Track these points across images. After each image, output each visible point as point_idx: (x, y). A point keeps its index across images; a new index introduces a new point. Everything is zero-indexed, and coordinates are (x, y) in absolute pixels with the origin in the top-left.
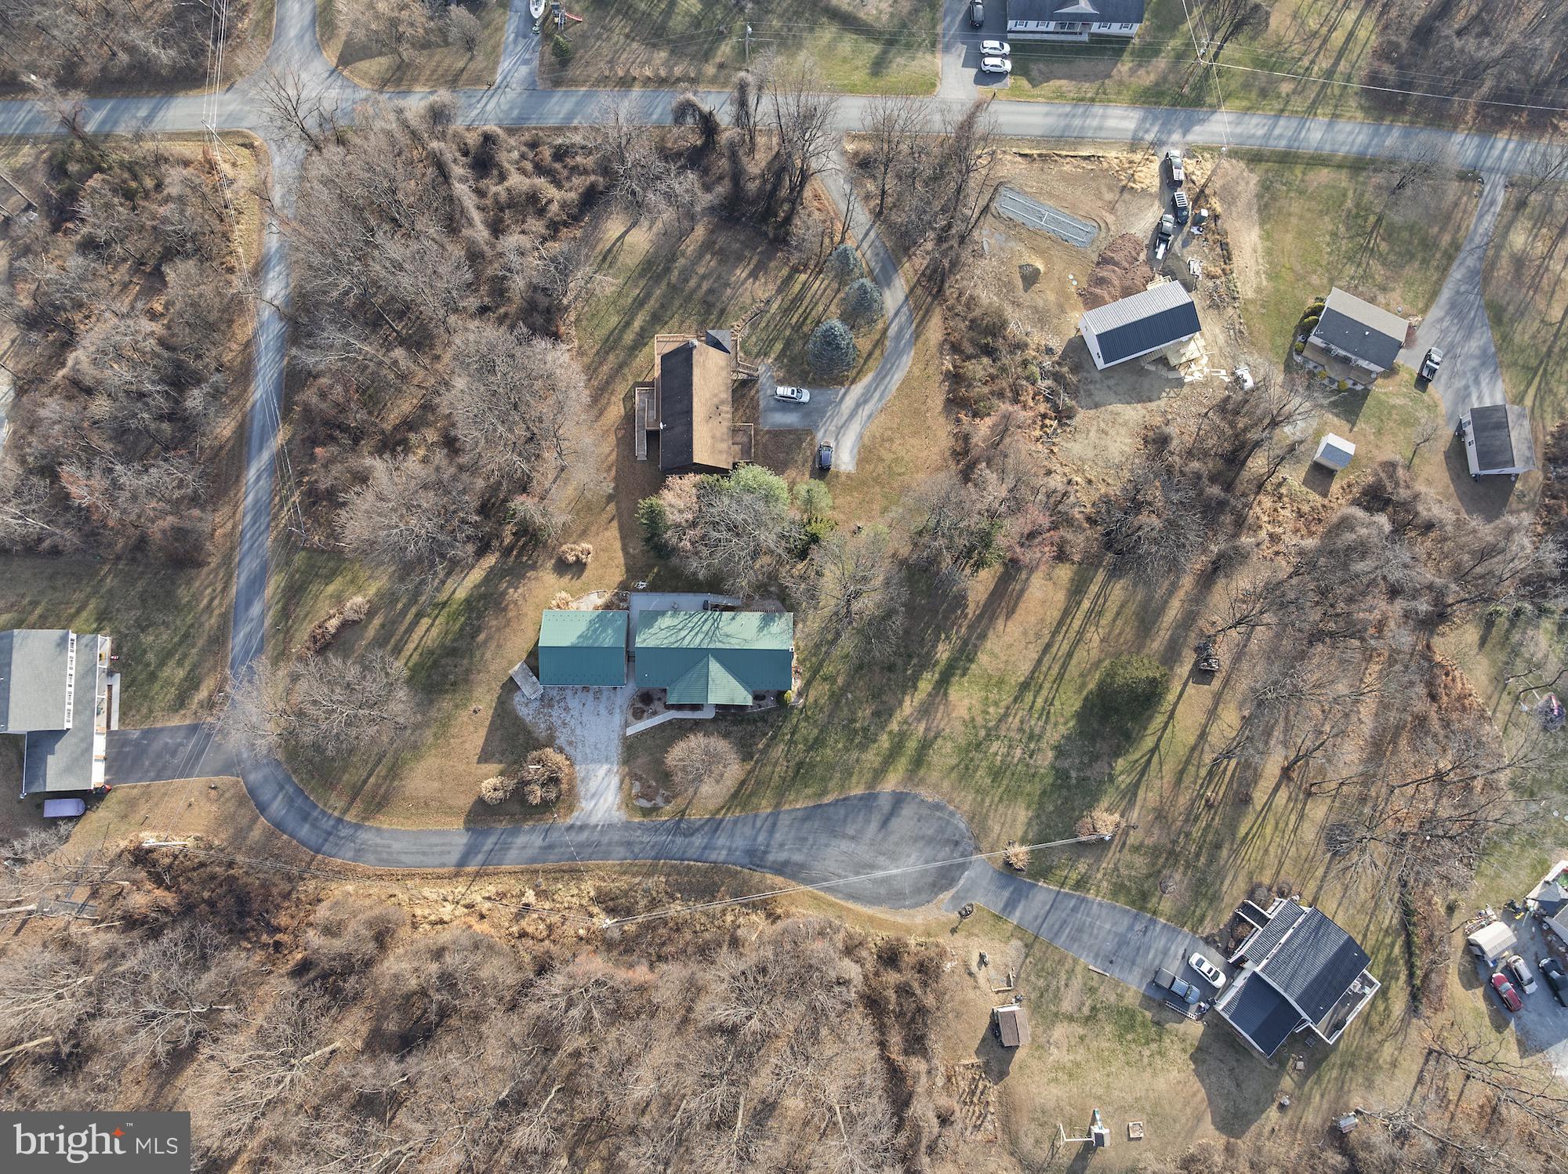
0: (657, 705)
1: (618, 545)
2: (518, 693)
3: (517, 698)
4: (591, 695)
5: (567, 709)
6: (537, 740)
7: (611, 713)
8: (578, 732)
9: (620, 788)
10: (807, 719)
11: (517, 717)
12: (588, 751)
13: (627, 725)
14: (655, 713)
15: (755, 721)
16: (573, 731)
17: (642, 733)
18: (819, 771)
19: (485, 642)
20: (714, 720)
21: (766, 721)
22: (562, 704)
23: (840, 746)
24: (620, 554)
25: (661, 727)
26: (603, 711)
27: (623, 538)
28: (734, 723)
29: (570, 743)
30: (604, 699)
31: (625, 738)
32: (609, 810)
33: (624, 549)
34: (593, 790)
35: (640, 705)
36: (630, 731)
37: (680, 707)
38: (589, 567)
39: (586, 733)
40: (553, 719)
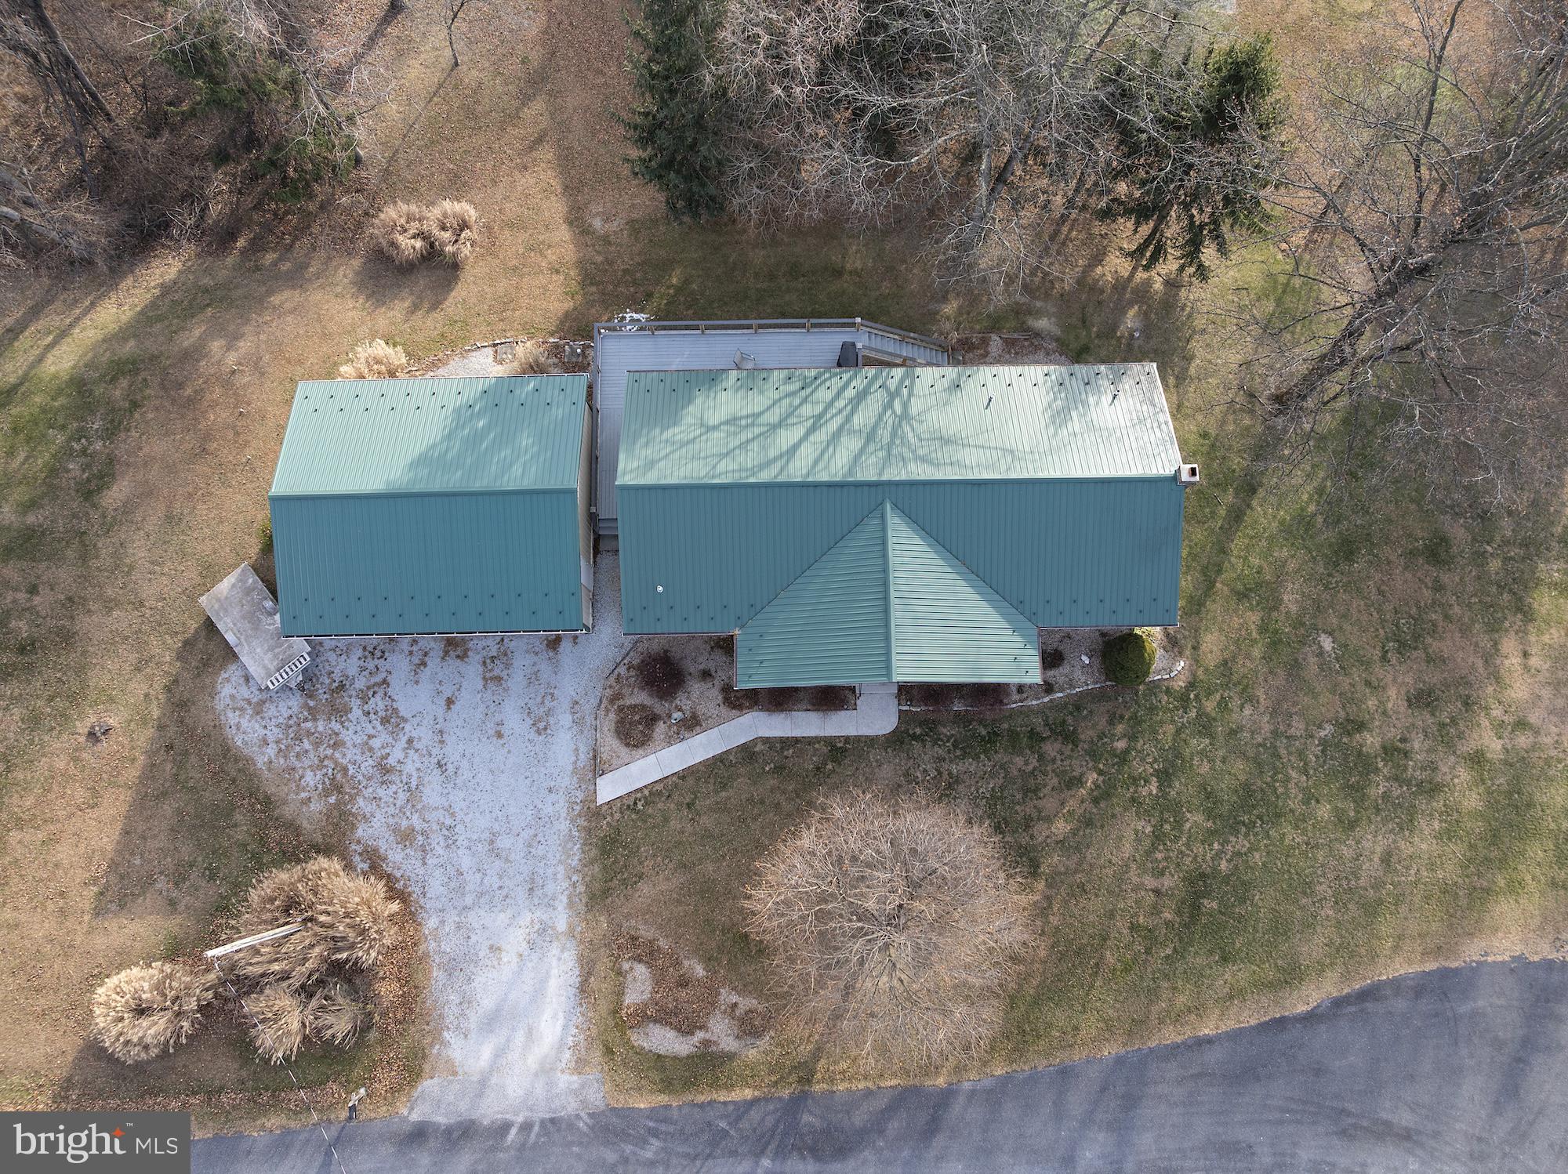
0: (700, 696)
1: (556, 208)
2: (232, 672)
3: (228, 687)
4: (472, 670)
5: (392, 719)
6: (293, 827)
7: (542, 727)
8: (432, 794)
9: (584, 989)
10: (1204, 725)
11: (227, 752)
12: (466, 862)
13: (598, 767)
14: (692, 724)
15: (1035, 737)
16: (413, 793)
17: (652, 794)
18: (1264, 900)
19: (127, 509)
20: (897, 740)
21: (1070, 737)
22: (378, 703)
23: (1324, 811)
24: (563, 234)
25: (717, 769)
26: (515, 722)
27: (572, 189)
28: (964, 748)
29: (405, 837)
30: (516, 680)
31: (594, 813)
32: (546, 1070)
33: (576, 220)
34: (488, 1003)
35: (641, 697)
36: (609, 789)
37: (779, 699)
38: (468, 275)
39: (458, 799)
40: (349, 755)
